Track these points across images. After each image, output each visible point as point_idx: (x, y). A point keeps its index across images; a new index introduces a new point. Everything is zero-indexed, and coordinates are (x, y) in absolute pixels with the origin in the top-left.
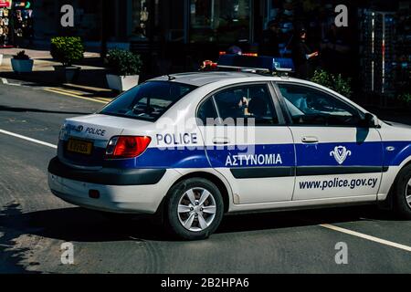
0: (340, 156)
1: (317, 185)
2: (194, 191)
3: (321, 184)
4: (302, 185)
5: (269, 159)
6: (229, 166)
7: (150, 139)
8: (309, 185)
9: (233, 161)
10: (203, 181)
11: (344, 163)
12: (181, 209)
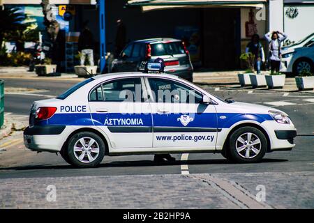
0: (185, 121)
1: (169, 138)
2: (85, 139)
3: (172, 138)
4: (158, 138)
5: (134, 122)
6: (106, 125)
7: (56, 109)
8: (164, 138)
9: (109, 122)
10: (90, 133)
11: (188, 125)
12: (76, 149)
